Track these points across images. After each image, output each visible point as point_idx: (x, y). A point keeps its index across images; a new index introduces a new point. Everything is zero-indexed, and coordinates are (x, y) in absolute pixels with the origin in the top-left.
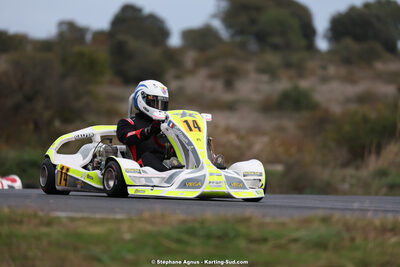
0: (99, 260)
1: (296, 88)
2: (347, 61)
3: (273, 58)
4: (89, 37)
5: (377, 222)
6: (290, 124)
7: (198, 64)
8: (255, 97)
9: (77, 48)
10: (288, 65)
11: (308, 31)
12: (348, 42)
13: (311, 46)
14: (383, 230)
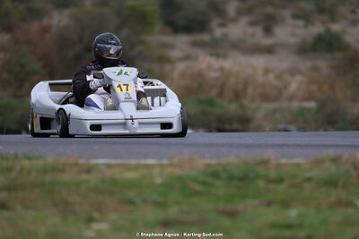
3: (306, 5)
6: (324, 64)
7: (239, 13)
8: (292, 40)
10: (321, 11)
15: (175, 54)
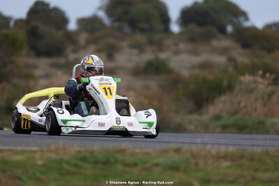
0: (20, 179)
1: (157, 59)
2: (192, 39)
3: (141, 38)
4: (12, 23)
5: (214, 152)
6: (153, 84)
7: (88, 42)
8: (129, 65)
9: (4, 31)
10: (151, 43)
11: (165, 19)
12: (193, 26)
13: (167, 30)
14: (219, 157)
15: (38, 72)
